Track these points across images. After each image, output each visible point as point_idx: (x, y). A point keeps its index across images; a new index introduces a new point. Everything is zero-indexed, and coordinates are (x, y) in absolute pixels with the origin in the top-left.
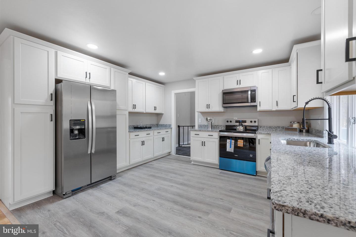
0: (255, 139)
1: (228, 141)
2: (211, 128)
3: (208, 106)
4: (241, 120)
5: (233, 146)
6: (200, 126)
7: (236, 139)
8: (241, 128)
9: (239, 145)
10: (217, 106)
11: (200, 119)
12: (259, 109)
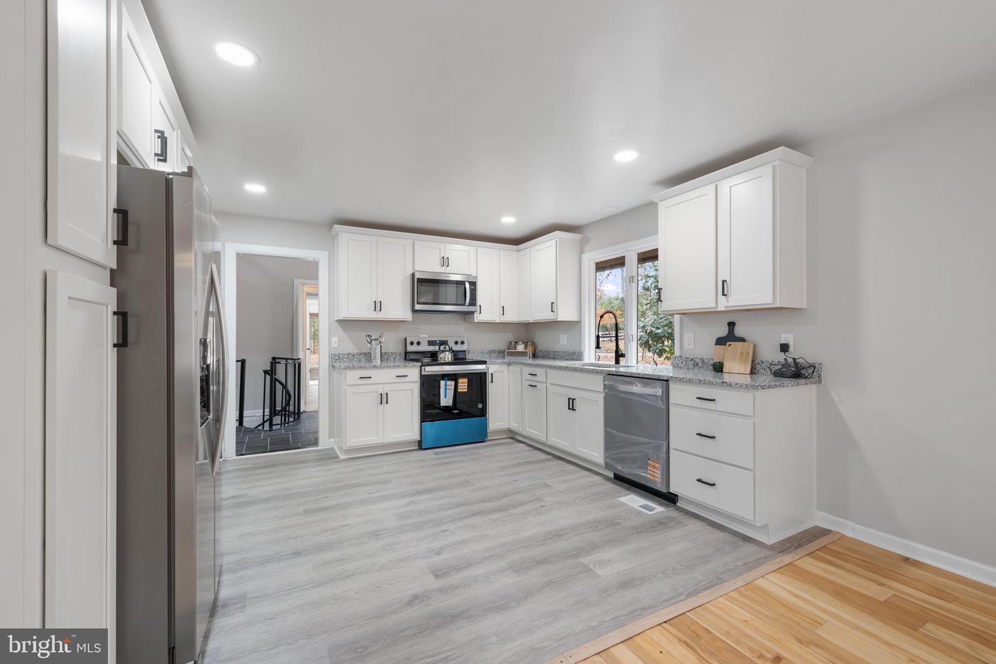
0: (485, 374)
1: (442, 383)
2: (381, 361)
3: (378, 306)
4: (438, 339)
5: (451, 393)
6: (337, 358)
7: (454, 377)
8: (448, 357)
9: (461, 389)
10: (398, 307)
11: (335, 339)
12: (478, 318)
